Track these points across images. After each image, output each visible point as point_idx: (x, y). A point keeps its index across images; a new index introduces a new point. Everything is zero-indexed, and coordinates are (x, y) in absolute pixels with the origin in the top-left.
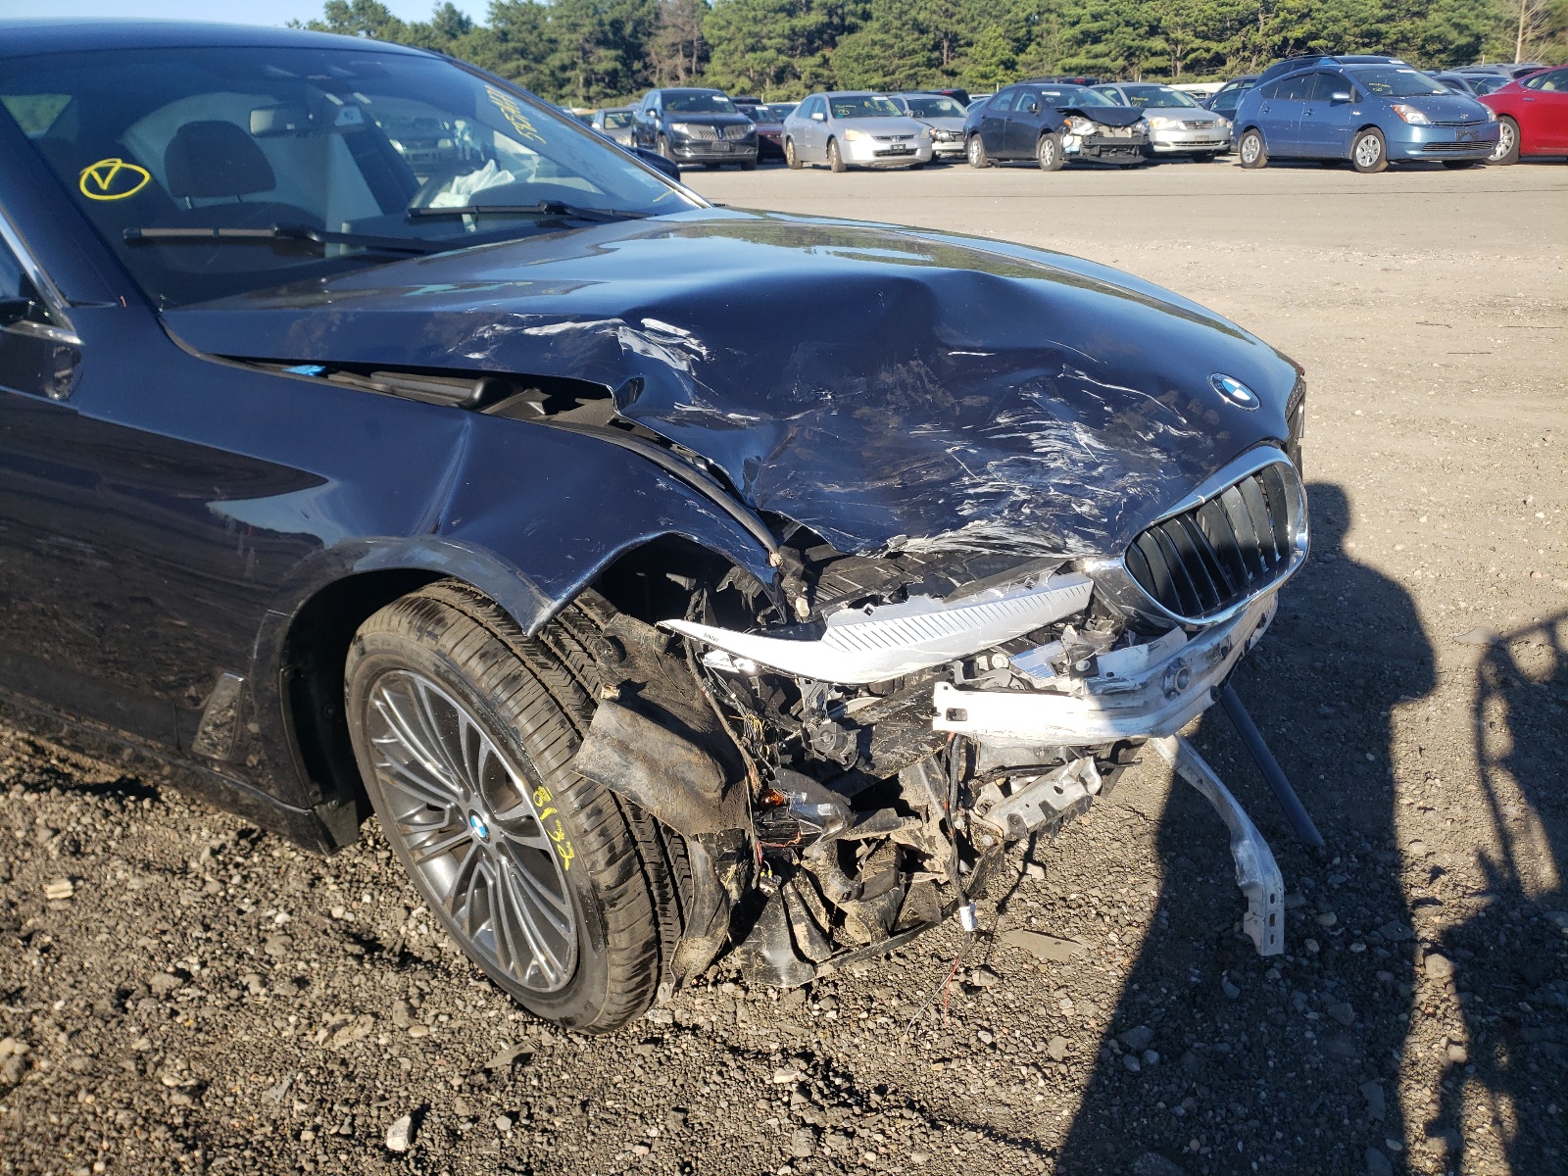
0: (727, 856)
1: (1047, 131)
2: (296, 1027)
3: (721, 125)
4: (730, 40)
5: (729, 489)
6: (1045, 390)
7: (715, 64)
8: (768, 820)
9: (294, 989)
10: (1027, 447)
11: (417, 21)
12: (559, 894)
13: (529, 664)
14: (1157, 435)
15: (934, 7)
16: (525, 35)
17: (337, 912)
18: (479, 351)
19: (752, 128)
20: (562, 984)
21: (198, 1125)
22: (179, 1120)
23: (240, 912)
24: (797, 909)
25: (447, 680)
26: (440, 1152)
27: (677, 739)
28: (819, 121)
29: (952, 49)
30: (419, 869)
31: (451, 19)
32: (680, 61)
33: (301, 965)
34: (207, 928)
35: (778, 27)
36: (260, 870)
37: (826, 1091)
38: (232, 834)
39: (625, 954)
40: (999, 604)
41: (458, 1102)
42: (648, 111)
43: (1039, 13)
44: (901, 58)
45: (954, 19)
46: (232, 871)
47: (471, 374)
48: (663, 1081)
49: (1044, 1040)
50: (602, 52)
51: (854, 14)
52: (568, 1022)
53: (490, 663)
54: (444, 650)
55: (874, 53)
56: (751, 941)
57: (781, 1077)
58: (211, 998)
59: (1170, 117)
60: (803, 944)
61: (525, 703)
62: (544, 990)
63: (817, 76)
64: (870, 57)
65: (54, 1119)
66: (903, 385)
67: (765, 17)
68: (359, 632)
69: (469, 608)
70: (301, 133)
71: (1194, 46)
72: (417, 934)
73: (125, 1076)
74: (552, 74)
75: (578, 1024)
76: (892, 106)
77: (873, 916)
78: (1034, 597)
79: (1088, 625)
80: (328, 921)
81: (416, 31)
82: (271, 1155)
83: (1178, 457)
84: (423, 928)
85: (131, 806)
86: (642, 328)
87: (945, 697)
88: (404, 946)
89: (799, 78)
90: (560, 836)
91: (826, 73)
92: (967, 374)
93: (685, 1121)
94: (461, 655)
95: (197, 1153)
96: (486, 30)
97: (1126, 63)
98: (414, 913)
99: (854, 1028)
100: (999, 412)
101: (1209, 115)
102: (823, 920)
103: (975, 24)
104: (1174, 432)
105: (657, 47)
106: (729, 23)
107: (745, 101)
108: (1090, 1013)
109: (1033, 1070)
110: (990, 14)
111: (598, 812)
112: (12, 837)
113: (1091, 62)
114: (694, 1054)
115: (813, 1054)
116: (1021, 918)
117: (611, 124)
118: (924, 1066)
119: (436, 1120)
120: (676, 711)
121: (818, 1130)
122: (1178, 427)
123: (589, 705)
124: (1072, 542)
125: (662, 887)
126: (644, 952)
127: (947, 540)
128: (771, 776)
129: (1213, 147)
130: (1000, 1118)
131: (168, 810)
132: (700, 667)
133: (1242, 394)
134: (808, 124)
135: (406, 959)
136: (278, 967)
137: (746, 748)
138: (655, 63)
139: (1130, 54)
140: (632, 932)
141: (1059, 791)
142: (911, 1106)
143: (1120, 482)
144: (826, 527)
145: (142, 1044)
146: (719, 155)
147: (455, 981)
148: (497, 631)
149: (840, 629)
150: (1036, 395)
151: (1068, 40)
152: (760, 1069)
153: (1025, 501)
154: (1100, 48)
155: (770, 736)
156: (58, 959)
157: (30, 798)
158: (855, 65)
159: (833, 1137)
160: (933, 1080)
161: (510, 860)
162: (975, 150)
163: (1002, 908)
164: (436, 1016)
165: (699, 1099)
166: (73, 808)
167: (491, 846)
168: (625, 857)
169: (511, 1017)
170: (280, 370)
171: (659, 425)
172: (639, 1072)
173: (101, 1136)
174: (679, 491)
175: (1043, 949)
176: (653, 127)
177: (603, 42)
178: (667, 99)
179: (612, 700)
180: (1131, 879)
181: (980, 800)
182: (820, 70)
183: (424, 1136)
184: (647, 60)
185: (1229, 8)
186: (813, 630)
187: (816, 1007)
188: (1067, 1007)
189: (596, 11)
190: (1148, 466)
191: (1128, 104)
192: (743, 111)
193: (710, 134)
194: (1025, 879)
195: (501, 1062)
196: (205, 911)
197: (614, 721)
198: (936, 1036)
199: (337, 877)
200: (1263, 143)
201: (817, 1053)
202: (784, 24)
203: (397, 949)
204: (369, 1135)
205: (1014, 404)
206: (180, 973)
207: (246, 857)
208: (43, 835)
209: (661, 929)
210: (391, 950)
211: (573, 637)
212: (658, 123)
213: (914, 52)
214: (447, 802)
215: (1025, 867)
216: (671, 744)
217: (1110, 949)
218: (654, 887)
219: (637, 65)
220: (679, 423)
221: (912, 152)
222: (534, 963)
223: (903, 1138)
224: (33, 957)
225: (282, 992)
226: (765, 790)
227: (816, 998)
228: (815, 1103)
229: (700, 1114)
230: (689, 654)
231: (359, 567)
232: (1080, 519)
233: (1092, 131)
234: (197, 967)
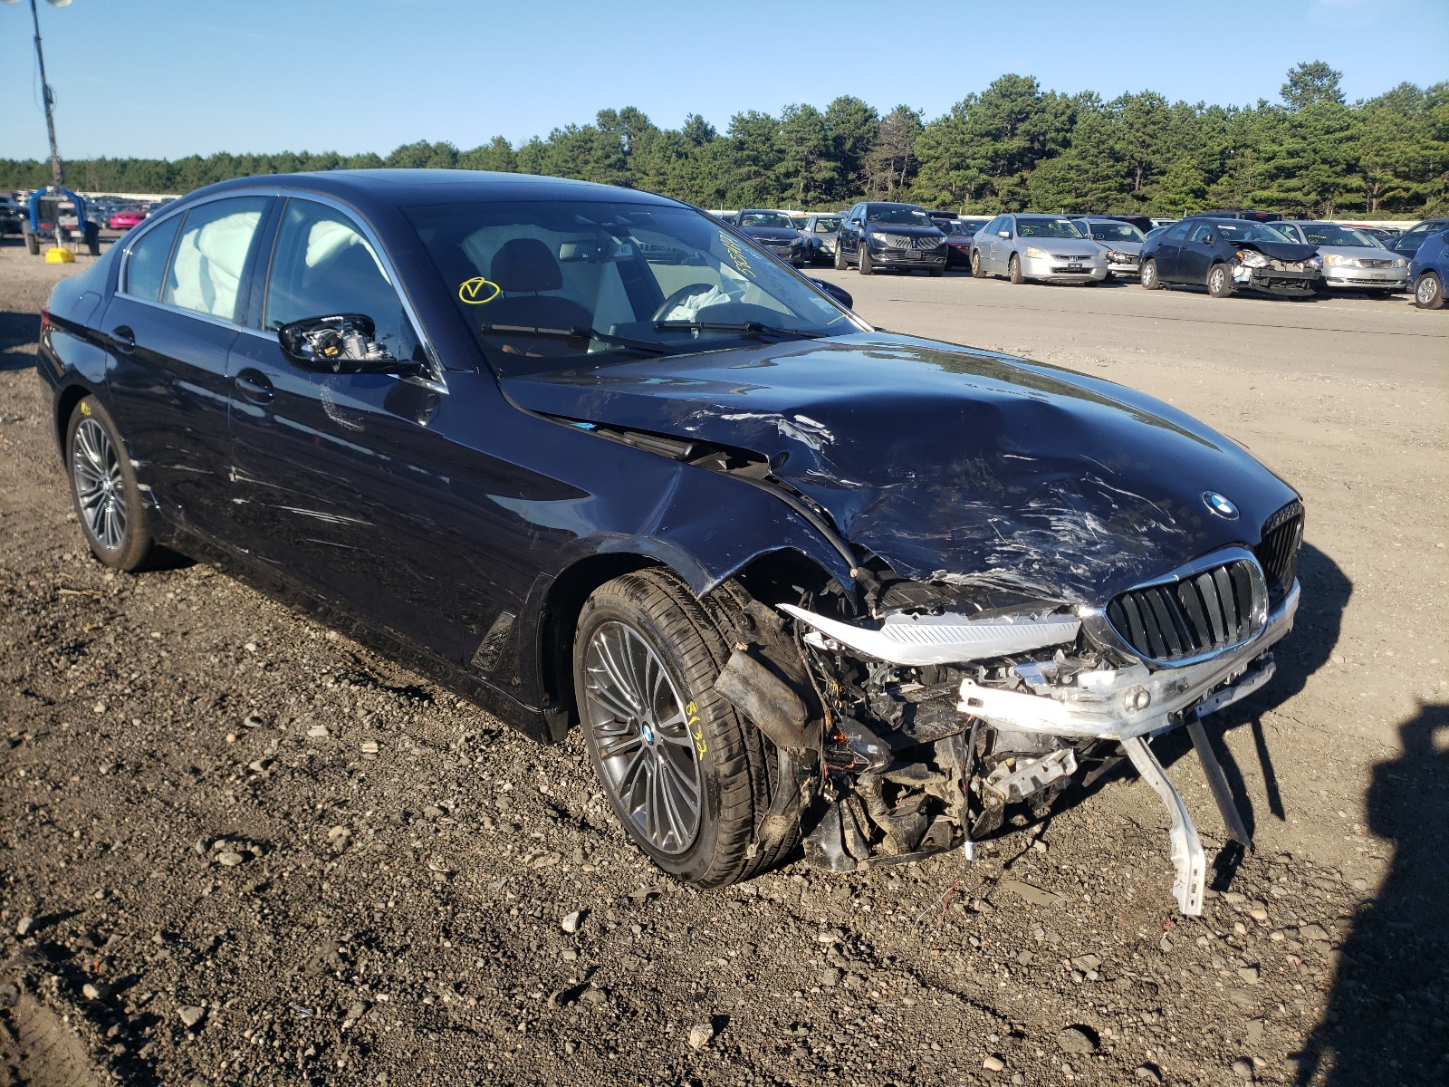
0: (806, 772)
1: (1218, 261)
2: (512, 852)
3: (916, 236)
4: (937, 158)
5: (832, 526)
6: (1069, 489)
7: (922, 179)
8: (835, 750)
9: (513, 829)
10: (1047, 525)
11: (671, 129)
12: (693, 780)
13: (695, 624)
14: (1150, 529)
15: (1132, 138)
16: (758, 145)
17: (544, 789)
18: (693, 426)
19: (943, 240)
20: (685, 848)
21: (449, 893)
22: (438, 888)
23: (481, 779)
24: (848, 819)
25: (643, 628)
26: (595, 937)
27: (780, 682)
28: (1005, 238)
29: (1144, 176)
30: (603, 764)
31: (699, 128)
32: (890, 174)
33: (518, 817)
34: (460, 785)
35: (982, 151)
36: (496, 756)
37: (853, 951)
38: (480, 731)
39: (731, 824)
40: (1009, 627)
41: (609, 911)
42: (855, 220)
43: (1234, 148)
44: (1094, 182)
45: (1150, 150)
46: (478, 754)
47: (685, 439)
48: (744, 925)
49: (1017, 952)
50: (823, 163)
51: (1053, 140)
52: (687, 876)
53: (671, 620)
54: (645, 609)
55: (1069, 176)
56: (814, 835)
57: (823, 938)
58: (460, 825)
59: (1346, 255)
60: (850, 845)
61: (689, 648)
62: (673, 852)
63: (1013, 193)
64: (1065, 180)
65: (365, 875)
66: (967, 473)
67: (972, 140)
68: (592, 595)
69: (663, 585)
70: (592, 260)
71: (1392, 185)
72: (594, 810)
73: (407, 860)
74: (778, 179)
75: (693, 878)
76: (1074, 229)
77: (902, 835)
78: (1036, 626)
79: (1080, 655)
80: (537, 794)
81: (669, 138)
82: (492, 918)
83: (1163, 546)
84: (598, 808)
85: (416, 704)
86: (794, 421)
87: (968, 688)
88: (584, 818)
89: (997, 195)
90: (699, 736)
91: (1022, 191)
92: (1014, 472)
93: (755, 952)
94: (654, 613)
95: (449, 908)
96: (727, 140)
97: (1319, 198)
98: (593, 798)
99: (881, 919)
100: (1032, 499)
101: (1388, 255)
102: (866, 831)
103: (1170, 155)
104: (1163, 528)
105: (871, 161)
106: (939, 144)
107: (943, 216)
108: (1055, 941)
109: (1003, 967)
110: (1185, 147)
111: (725, 724)
112: (341, 711)
113: (1283, 195)
114: (767, 914)
115: (849, 930)
116: (1020, 874)
117: (820, 228)
118: (926, 950)
119: (594, 919)
120: (783, 667)
121: (842, 972)
122: (1168, 524)
123: (728, 655)
124: (1066, 592)
125: (759, 784)
126: (743, 826)
127: (975, 578)
128: (839, 721)
129: (1389, 286)
130: (972, 991)
131: (438, 710)
132: (802, 642)
133: (1225, 507)
134: (994, 240)
135: (584, 826)
136: (503, 815)
137: (825, 700)
138: (869, 175)
139: (1325, 190)
140: (736, 810)
141: (1046, 769)
142: (911, 971)
143: (1112, 557)
144: (893, 558)
145: (418, 844)
146: (911, 263)
147: (615, 843)
148: (678, 601)
149: (894, 626)
150: (1061, 491)
151: (1260, 175)
152: (810, 931)
153: (1036, 560)
154: (1293, 182)
155: (843, 697)
156: (369, 788)
157: (354, 688)
158: (1050, 186)
159: (851, 977)
160: (931, 959)
161: (665, 758)
162: (1149, 273)
163: (1008, 866)
164: (601, 861)
165: (766, 940)
166: (381, 699)
167: (653, 748)
168: (739, 758)
169: (650, 870)
170: (568, 424)
171: (794, 482)
172: (728, 918)
173: (392, 888)
174: (801, 524)
175: (1031, 895)
176: (856, 234)
177: (825, 155)
178: (871, 210)
179: (743, 651)
180: (1113, 863)
181: (993, 774)
182: (1017, 189)
183: (586, 927)
184: (861, 171)
185: (1432, 152)
186: (877, 625)
187: (857, 901)
188: (1039, 936)
189: (822, 128)
190: (1137, 550)
191: (1305, 242)
192: (937, 224)
193: (906, 244)
194: (1031, 850)
195: (641, 894)
196: (459, 775)
197: (741, 663)
198: (938, 934)
199: (545, 768)
200: (1440, 285)
201: (852, 929)
202: (988, 147)
203: (580, 818)
204: (552, 920)
205: (1043, 495)
206: (441, 808)
207: (487, 746)
208: (361, 713)
209: (756, 813)
210: (576, 818)
211: (724, 612)
212: (861, 231)
213: (1109, 177)
214: (629, 715)
215: (1033, 843)
216: (775, 684)
217: (1082, 905)
218: (754, 783)
219: (852, 176)
220: (808, 482)
221: (1087, 271)
222: (670, 833)
223: (900, 988)
224: (354, 784)
225: (505, 830)
226: (835, 730)
227: (857, 896)
228: (844, 956)
229: (765, 950)
230: (796, 633)
231: (600, 550)
232: (1075, 578)
233: (1263, 265)
234: (453, 807)
